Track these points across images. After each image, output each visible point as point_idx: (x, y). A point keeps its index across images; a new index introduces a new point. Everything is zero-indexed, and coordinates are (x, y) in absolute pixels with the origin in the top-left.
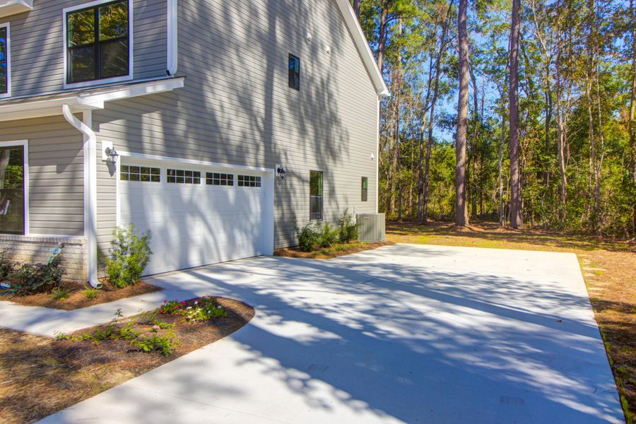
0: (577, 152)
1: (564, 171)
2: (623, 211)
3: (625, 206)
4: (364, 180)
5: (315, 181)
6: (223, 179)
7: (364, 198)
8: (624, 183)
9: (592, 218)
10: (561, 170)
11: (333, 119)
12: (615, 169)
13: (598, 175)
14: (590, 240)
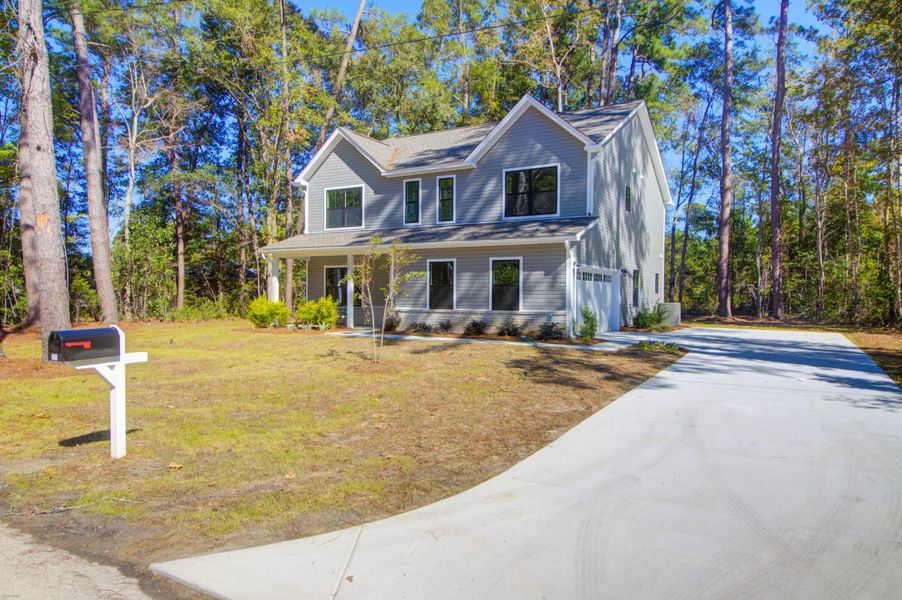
0: (833, 248)
1: (822, 266)
2: (879, 303)
3: (882, 299)
4: (657, 275)
5: (636, 273)
6: (598, 277)
7: (657, 292)
8: (880, 277)
9: (850, 310)
10: (819, 265)
11: (643, 227)
12: (871, 264)
13: (856, 271)
14: (848, 327)
